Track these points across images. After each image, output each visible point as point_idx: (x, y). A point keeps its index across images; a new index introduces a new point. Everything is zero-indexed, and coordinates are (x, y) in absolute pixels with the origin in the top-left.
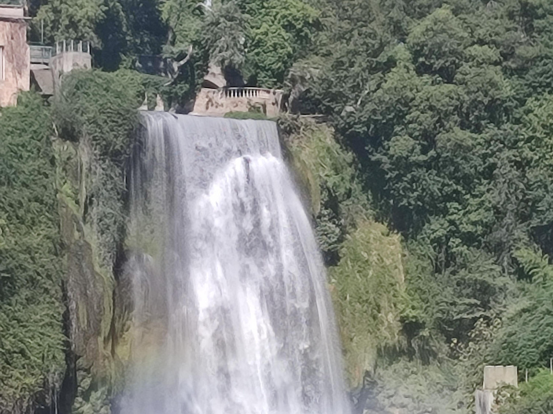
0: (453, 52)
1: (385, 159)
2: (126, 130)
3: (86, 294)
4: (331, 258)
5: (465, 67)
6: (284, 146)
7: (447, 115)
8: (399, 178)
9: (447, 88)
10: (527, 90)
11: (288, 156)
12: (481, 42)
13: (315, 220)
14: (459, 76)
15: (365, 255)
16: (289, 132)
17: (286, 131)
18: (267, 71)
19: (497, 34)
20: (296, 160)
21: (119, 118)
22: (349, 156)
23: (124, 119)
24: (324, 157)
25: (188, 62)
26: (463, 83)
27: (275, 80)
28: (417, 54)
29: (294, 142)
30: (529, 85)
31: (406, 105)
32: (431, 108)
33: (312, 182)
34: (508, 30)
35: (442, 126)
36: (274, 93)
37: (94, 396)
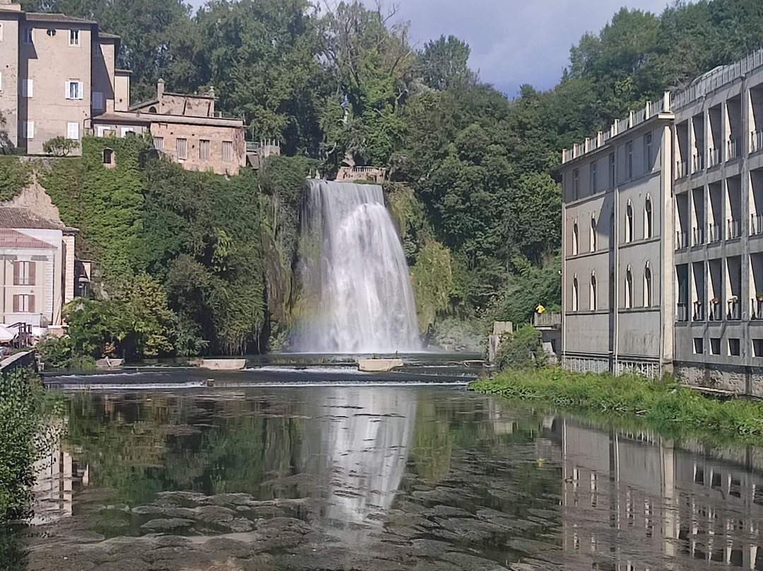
0: (480, 148)
1: (442, 207)
2: (299, 189)
3: (276, 280)
4: (411, 261)
5: (487, 157)
6: (386, 199)
7: (477, 183)
8: (449, 218)
9: (477, 168)
10: (521, 170)
11: (387, 204)
12: (496, 143)
13: (402, 240)
14: (483, 162)
15: (430, 260)
16: (389, 192)
17: (387, 191)
18: (377, 157)
19: (505, 138)
20: (393, 207)
21: (295, 183)
22: (422, 205)
23: (298, 183)
24: (408, 206)
25: (334, 151)
26: (486, 165)
27: (382, 162)
28: (460, 149)
29: (392, 197)
30: (522, 167)
31: (454, 177)
32: (468, 179)
33: (401, 219)
34: (511, 136)
35: (474, 189)
36: (381, 170)
37: (280, 335)
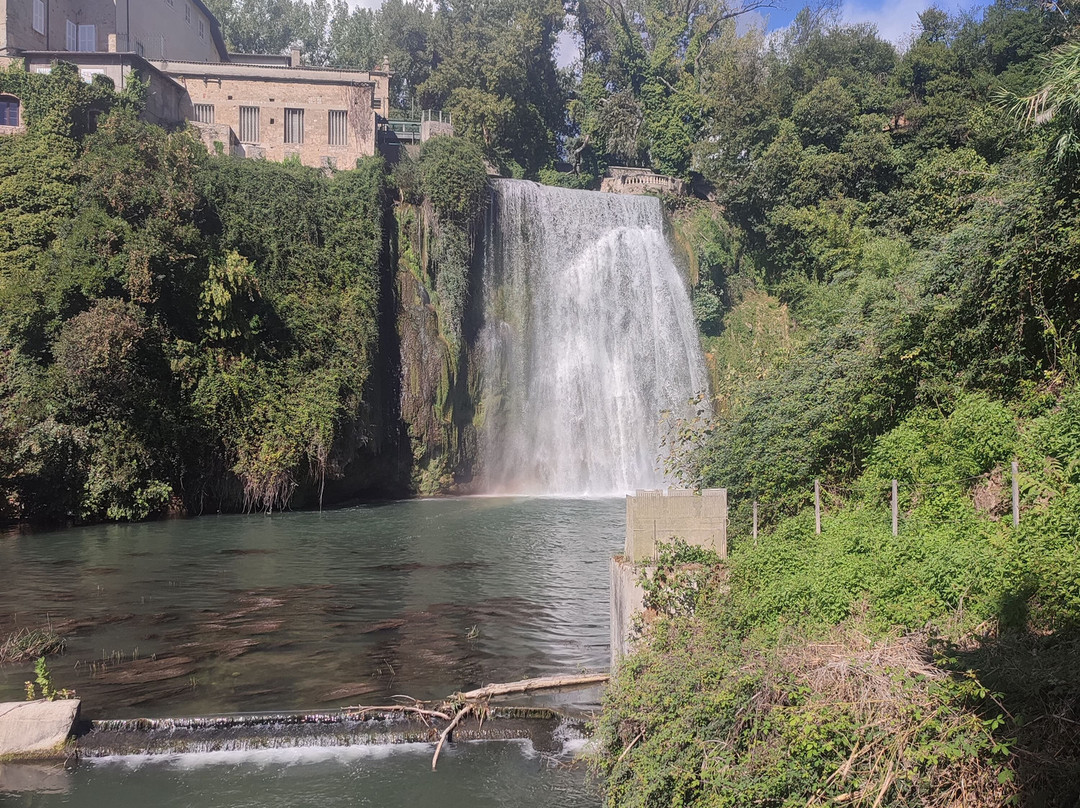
0: (839, 120)
1: (767, 230)
2: (468, 192)
3: (421, 361)
4: (711, 328)
5: (851, 134)
6: (667, 222)
7: (832, 181)
8: (782, 248)
9: (830, 157)
10: (917, 153)
11: (668, 229)
12: (869, 111)
13: (693, 292)
14: (844, 145)
15: (750, 326)
16: (673, 209)
17: (670, 206)
18: (669, 161)
19: (888, 101)
20: (676, 233)
21: (459, 179)
22: (737, 232)
23: (465, 180)
24: (707, 231)
25: (584, 149)
26: (849, 150)
27: (676, 170)
28: (801, 123)
29: (677, 218)
30: (920, 147)
31: (789, 174)
32: (816, 176)
33: (690, 254)
34: (899, 96)
35: (826, 194)
36: (673, 181)
37: (433, 463)
